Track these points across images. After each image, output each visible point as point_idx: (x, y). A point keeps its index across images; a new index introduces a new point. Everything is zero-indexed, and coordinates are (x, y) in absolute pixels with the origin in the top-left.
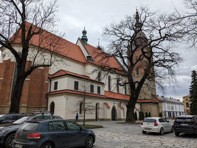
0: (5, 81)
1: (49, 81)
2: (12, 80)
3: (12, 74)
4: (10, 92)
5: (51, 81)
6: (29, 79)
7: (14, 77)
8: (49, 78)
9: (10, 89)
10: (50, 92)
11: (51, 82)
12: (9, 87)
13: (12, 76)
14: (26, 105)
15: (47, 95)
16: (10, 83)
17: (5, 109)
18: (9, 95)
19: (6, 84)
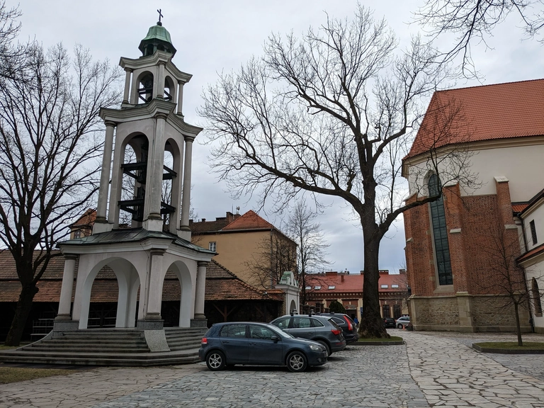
0: (417, 242)
1: (516, 222)
2: (430, 237)
3: (428, 224)
4: (432, 266)
5: (522, 220)
6: (459, 230)
7: (434, 229)
8: (515, 214)
9: (432, 258)
10: (527, 252)
11: (522, 225)
12: (428, 255)
13: (428, 229)
14: (466, 293)
15: (519, 262)
16: (427, 244)
17: (431, 303)
18: (433, 272)
19: (421, 250)
